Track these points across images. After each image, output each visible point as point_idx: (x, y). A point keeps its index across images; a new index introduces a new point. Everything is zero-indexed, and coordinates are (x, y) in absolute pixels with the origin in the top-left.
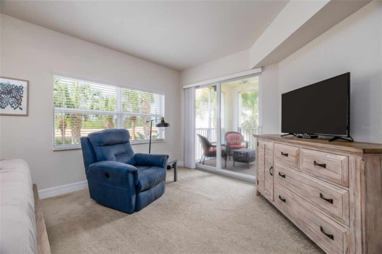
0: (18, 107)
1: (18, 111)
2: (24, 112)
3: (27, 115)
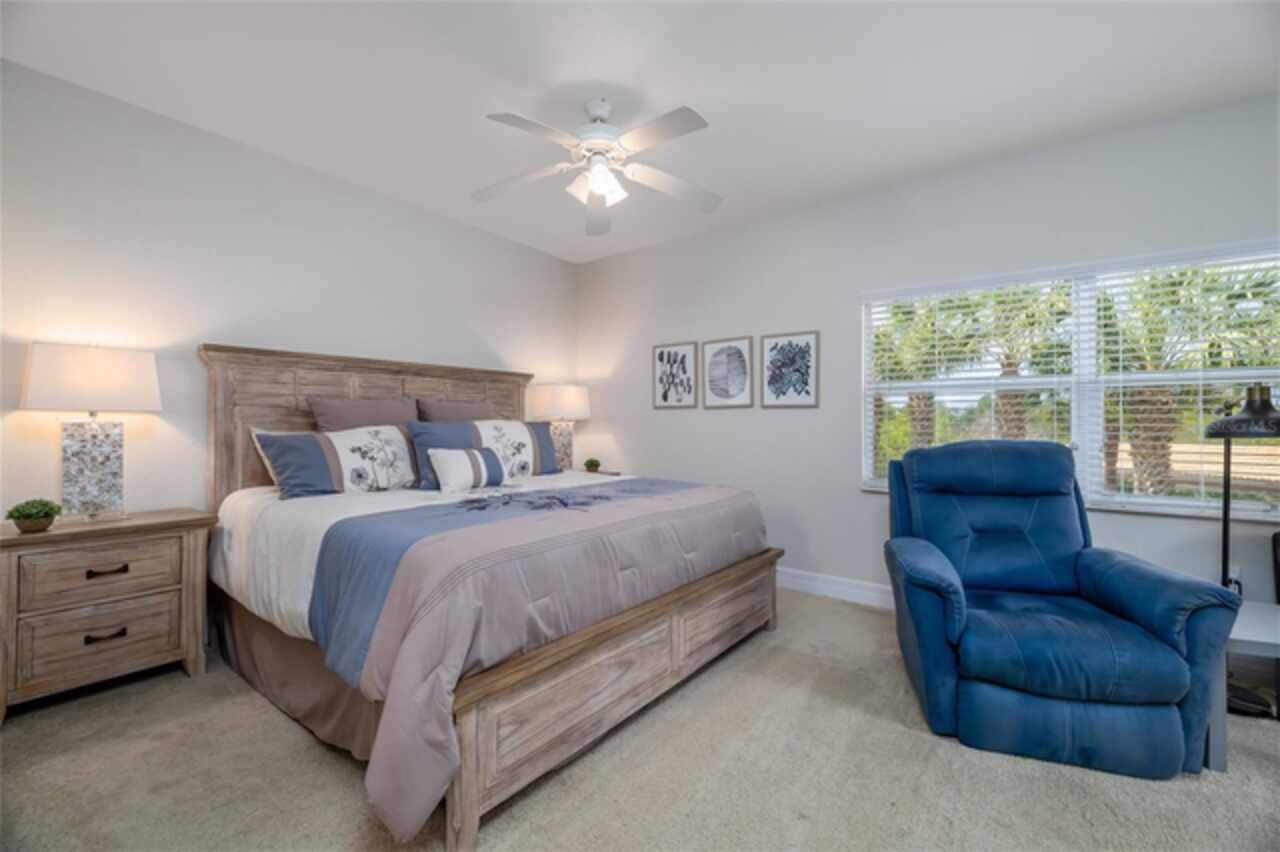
0: (803, 389)
1: (803, 399)
2: (811, 400)
3: (815, 406)
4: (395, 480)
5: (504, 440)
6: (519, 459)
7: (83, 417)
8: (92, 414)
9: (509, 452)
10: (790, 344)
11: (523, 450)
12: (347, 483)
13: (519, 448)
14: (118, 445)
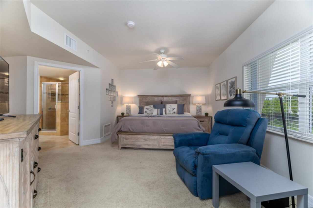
4: (150, 113)
5: (171, 108)
6: (174, 111)
7: (127, 104)
8: (128, 104)
9: (171, 110)
10: (232, 81)
11: (174, 110)
12: (144, 113)
13: (174, 109)
14: (130, 107)
